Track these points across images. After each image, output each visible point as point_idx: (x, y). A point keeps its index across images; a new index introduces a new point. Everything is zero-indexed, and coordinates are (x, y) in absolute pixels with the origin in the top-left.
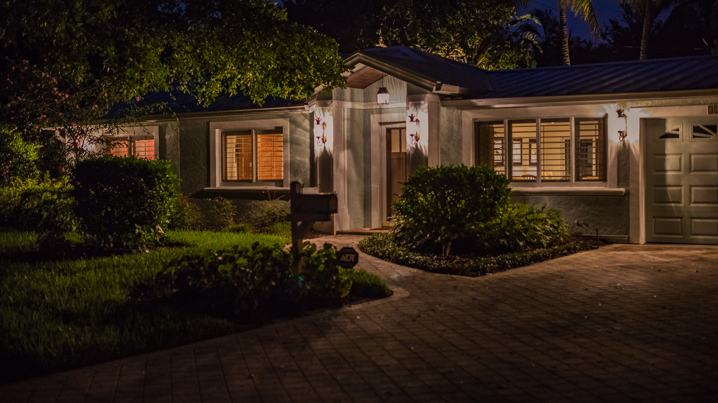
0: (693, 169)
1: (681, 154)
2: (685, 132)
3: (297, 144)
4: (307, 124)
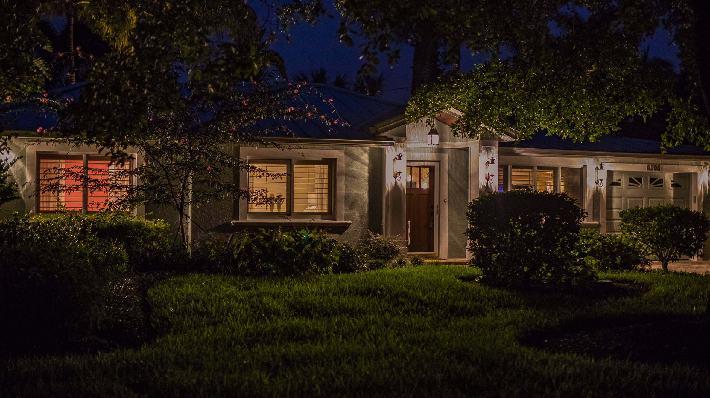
1: (621, 197)
2: (624, 182)
3: (354, 177)
4: (365, 157)
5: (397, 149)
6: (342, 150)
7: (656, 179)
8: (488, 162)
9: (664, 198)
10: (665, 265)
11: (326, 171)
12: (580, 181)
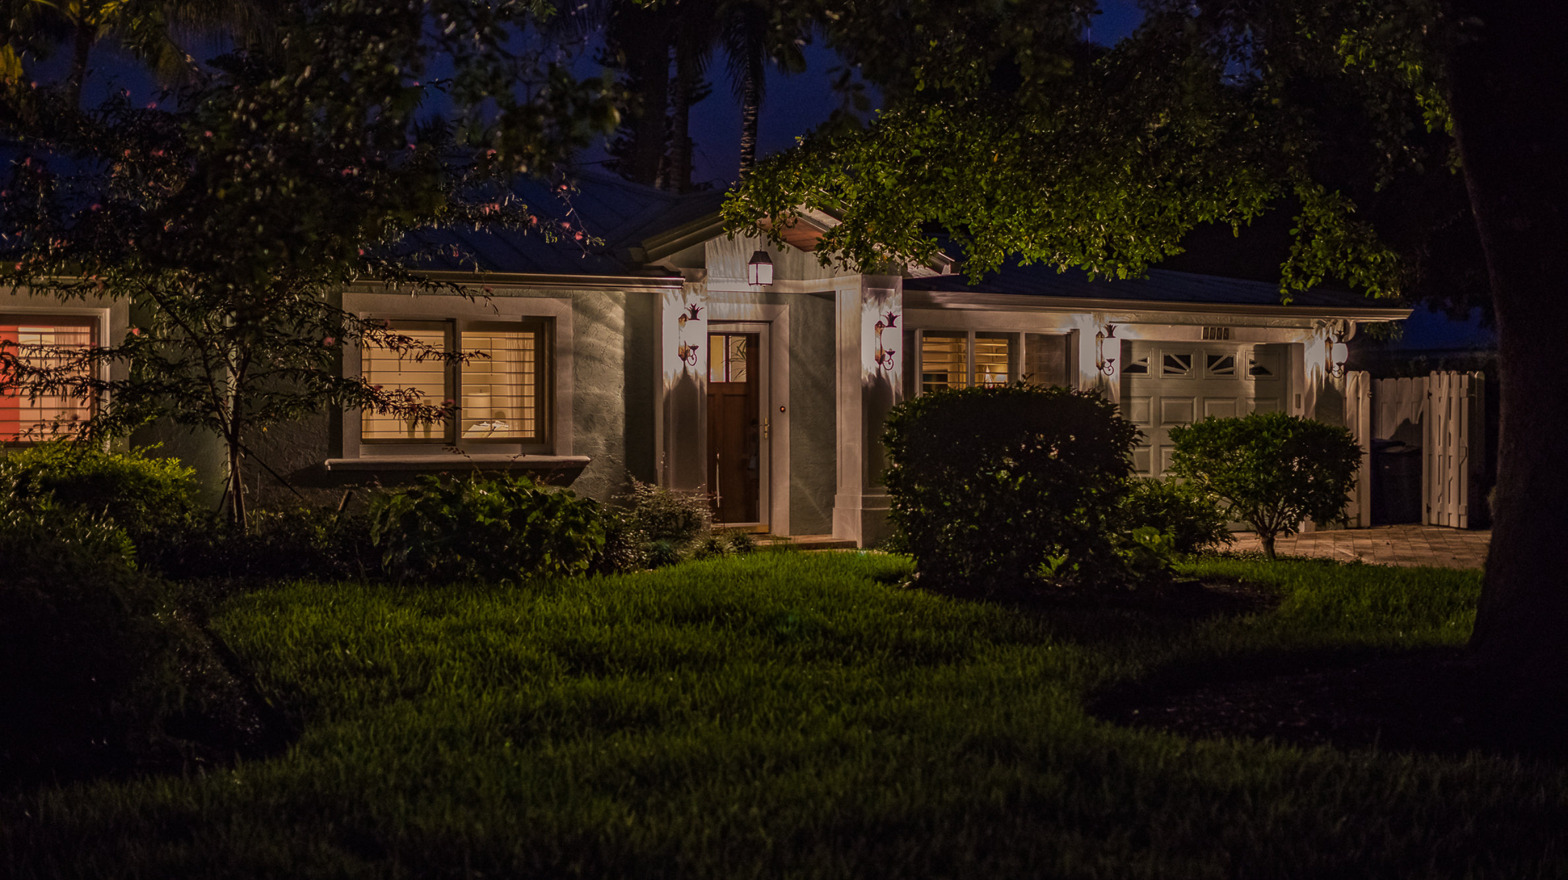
0: (1163, 421)
1: (1149, 397)
2: (1154, 364)
3: (592, 358)
4: (617, 314)
5: (688, 296)
6: (566, 297)
7: (1220, 357)
8: (880, 323)
9: (1235, 398)
10: (1269, 543)
11: (531, 344)
12: (1064, 363)
